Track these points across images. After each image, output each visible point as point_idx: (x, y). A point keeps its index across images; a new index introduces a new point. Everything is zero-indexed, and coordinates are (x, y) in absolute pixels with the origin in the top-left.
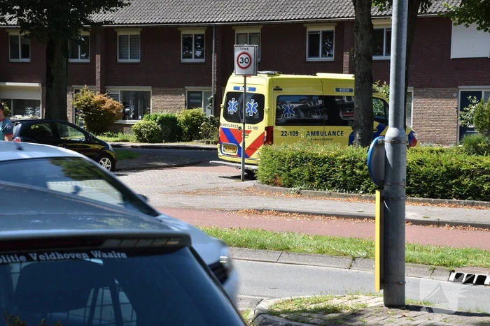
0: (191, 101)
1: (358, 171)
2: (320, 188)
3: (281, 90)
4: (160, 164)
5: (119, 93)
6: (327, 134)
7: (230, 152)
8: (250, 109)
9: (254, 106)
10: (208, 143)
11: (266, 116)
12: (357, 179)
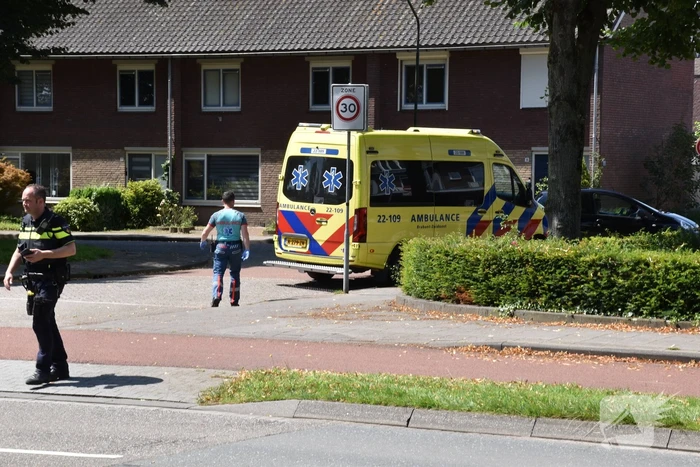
0: (135, 168)
1: (621, 281)
2: (551, 307)
3: (377, 152)
4: (157, 265)
5: (20, 157)
6: (438, 219)
7: (297, 247)
8: (329, 182)
9: (336, 177)
10: (175, 230)
11: (356, 192)
12: (619, 293)
